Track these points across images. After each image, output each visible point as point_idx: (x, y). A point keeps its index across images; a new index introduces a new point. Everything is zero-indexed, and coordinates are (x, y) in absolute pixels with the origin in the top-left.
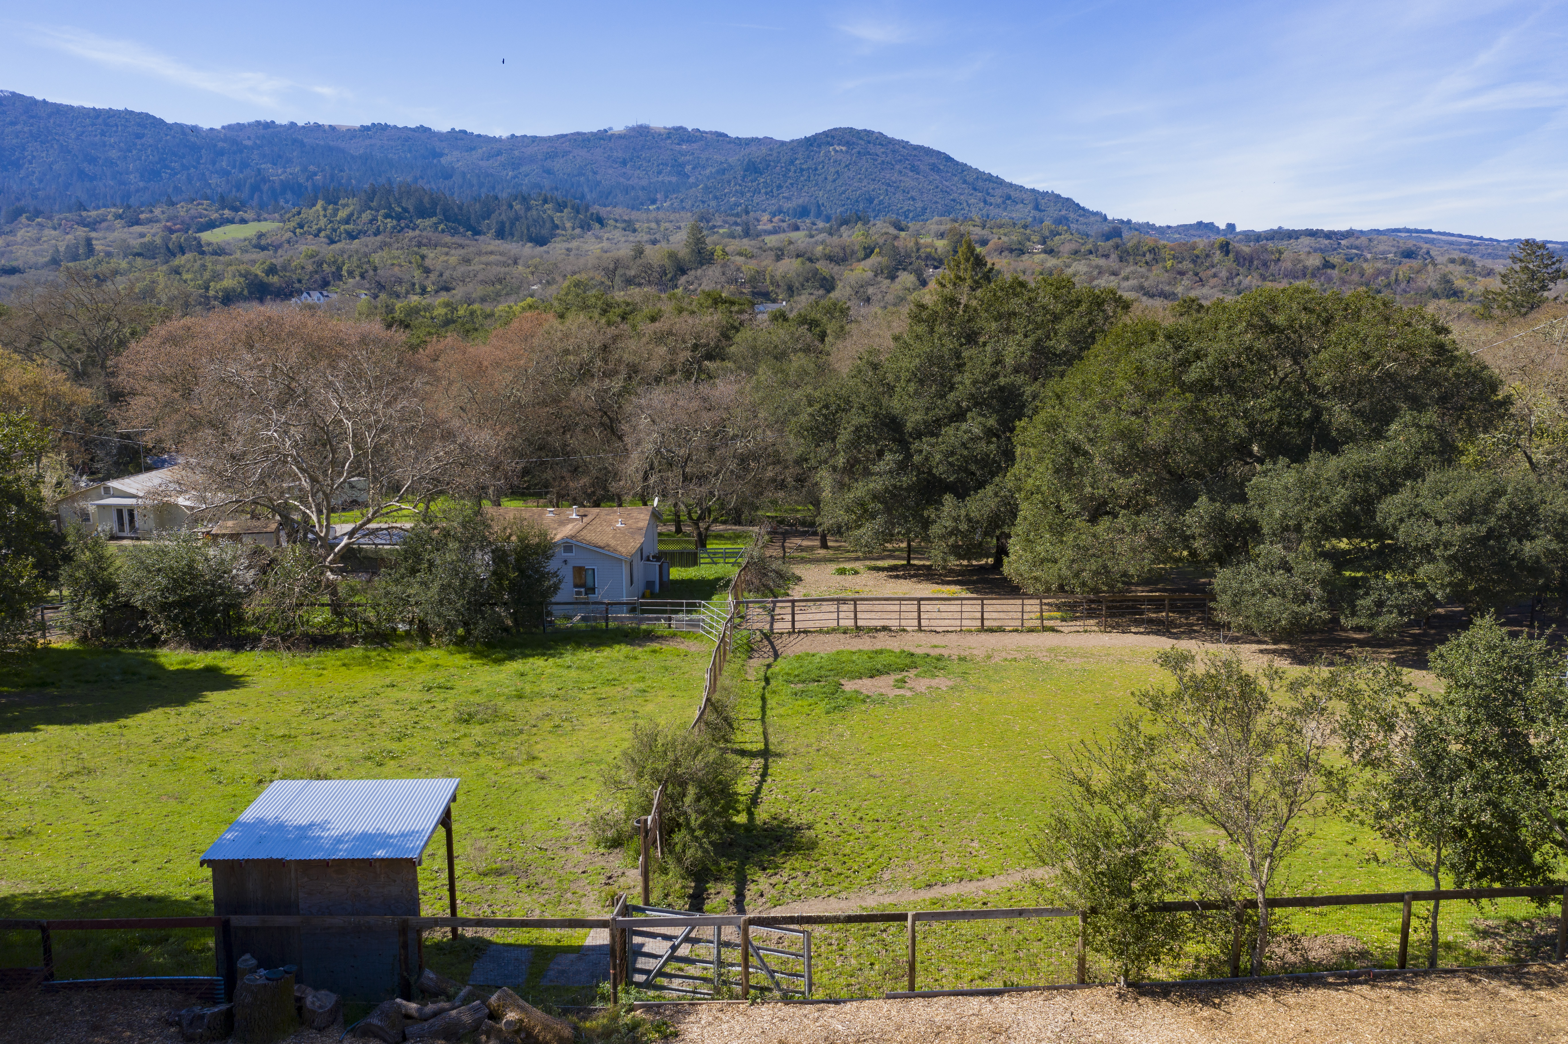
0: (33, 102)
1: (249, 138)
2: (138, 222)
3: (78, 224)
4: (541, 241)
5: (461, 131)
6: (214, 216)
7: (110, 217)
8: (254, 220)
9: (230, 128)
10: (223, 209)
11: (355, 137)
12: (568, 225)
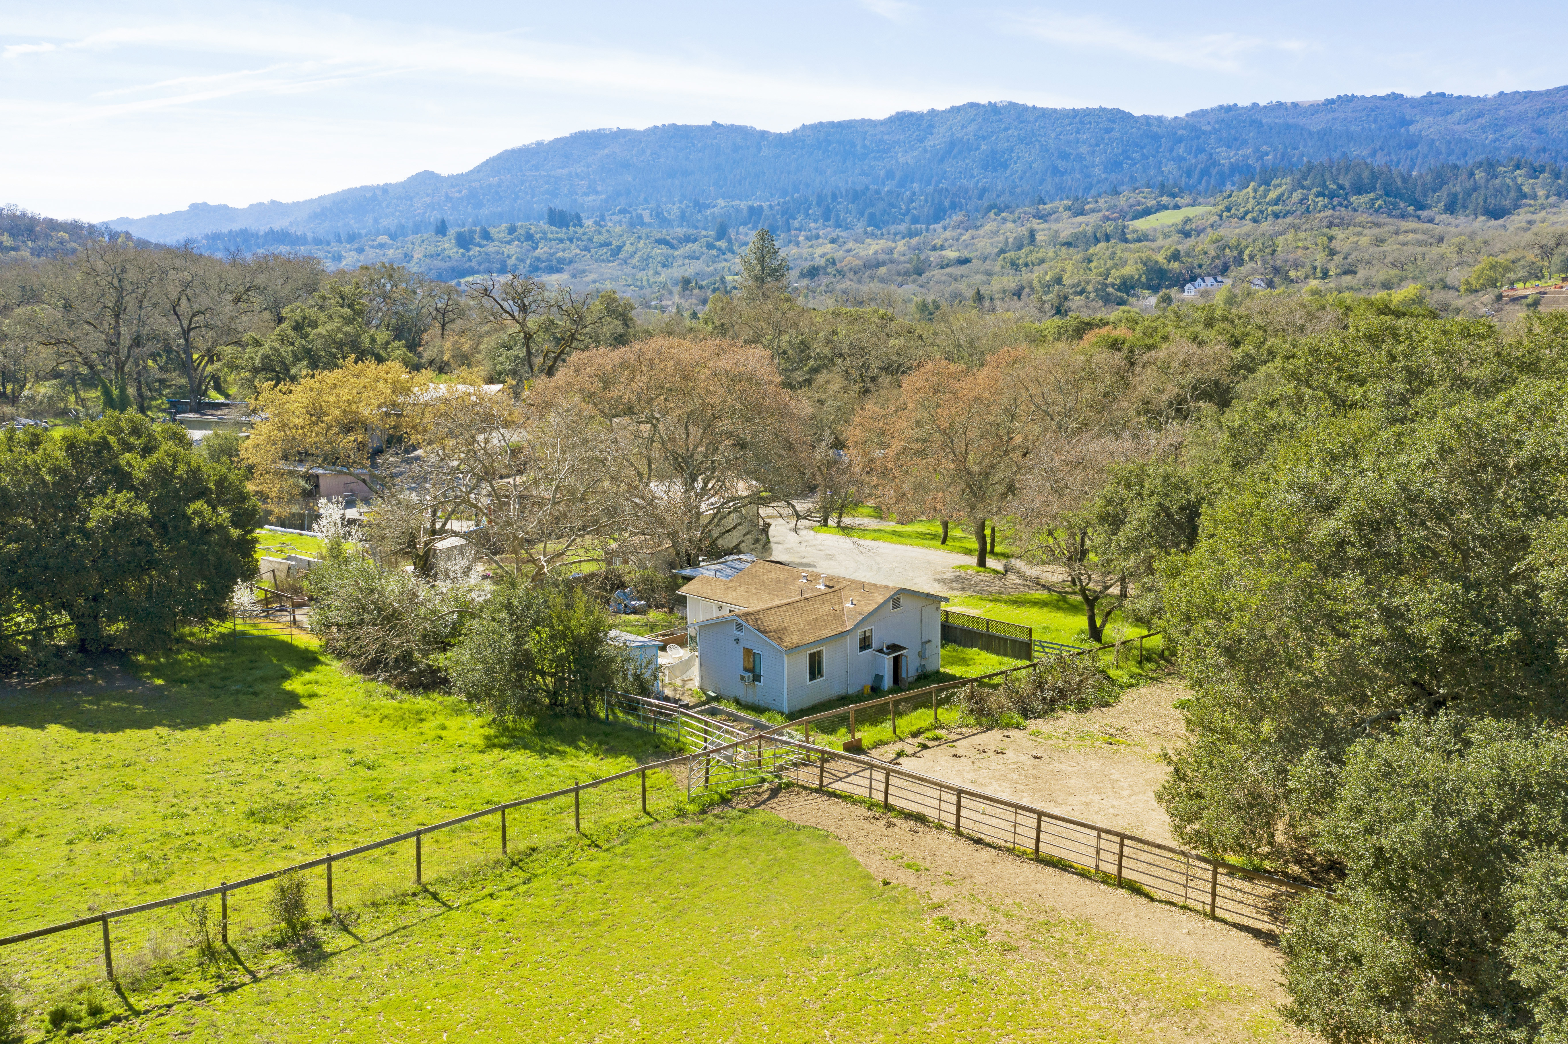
0: (1025, 108)
1: (1209, 123)
2: (1082, 213)
3: (1034, 217)
4: (1496, 213)
5: (1438, 94)
6: (1151, 203)
7: (1061, 209)
8: (1187, 205)
9: (1194, 115)
10: (1162, 196)
11: (1317, 112)
12: (1541, 193)
